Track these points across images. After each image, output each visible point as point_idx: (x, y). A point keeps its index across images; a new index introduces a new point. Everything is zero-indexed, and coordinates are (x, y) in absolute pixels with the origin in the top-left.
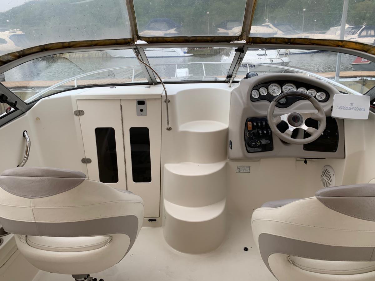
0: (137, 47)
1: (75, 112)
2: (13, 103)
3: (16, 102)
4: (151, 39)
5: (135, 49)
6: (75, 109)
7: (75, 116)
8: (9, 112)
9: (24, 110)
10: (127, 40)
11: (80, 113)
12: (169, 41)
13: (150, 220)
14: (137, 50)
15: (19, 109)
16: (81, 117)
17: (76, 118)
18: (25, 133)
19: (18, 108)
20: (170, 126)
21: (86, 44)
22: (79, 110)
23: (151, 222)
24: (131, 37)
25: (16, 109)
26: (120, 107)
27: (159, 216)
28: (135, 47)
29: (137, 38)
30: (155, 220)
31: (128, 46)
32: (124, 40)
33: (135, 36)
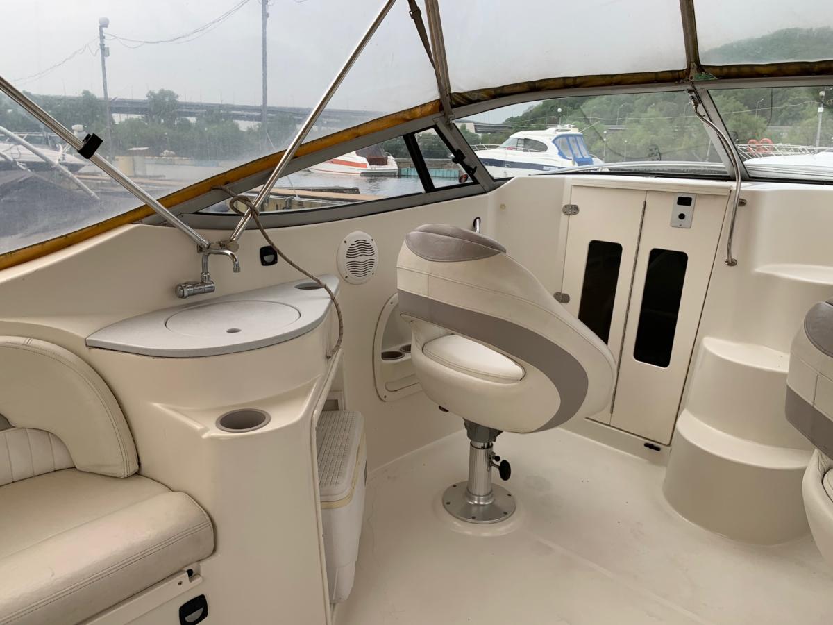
0: (694, 87)
1: (565, 207)
2: (472, 169)
3: (476, 167)
4: (725, 71)
5: (690, 91)
6: (566, 202)
7: (563, 214)
8: (463, 182)
9: (486, 188)
10: (677, 74)
11: (573, 210)
12: (763, 73)
13: (647, 445)
14: (694, 94)
15: (478, 183)
16: (573, 217)
17: (564, 217)
18: (478, 220)
19: (479, 181)
20: (734, 256)
21: (603, 82)
22: (572, 204)
23: (648, 448)
24: (686, 68)
25: (476, 182)
26: (642, 207)
27: (667, 443)
28: (690, 87)
29: (697, 69)
30: (658, 449)
31: (676, 85)
32: (670, 74)
33: (693, 65)
